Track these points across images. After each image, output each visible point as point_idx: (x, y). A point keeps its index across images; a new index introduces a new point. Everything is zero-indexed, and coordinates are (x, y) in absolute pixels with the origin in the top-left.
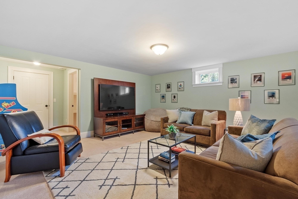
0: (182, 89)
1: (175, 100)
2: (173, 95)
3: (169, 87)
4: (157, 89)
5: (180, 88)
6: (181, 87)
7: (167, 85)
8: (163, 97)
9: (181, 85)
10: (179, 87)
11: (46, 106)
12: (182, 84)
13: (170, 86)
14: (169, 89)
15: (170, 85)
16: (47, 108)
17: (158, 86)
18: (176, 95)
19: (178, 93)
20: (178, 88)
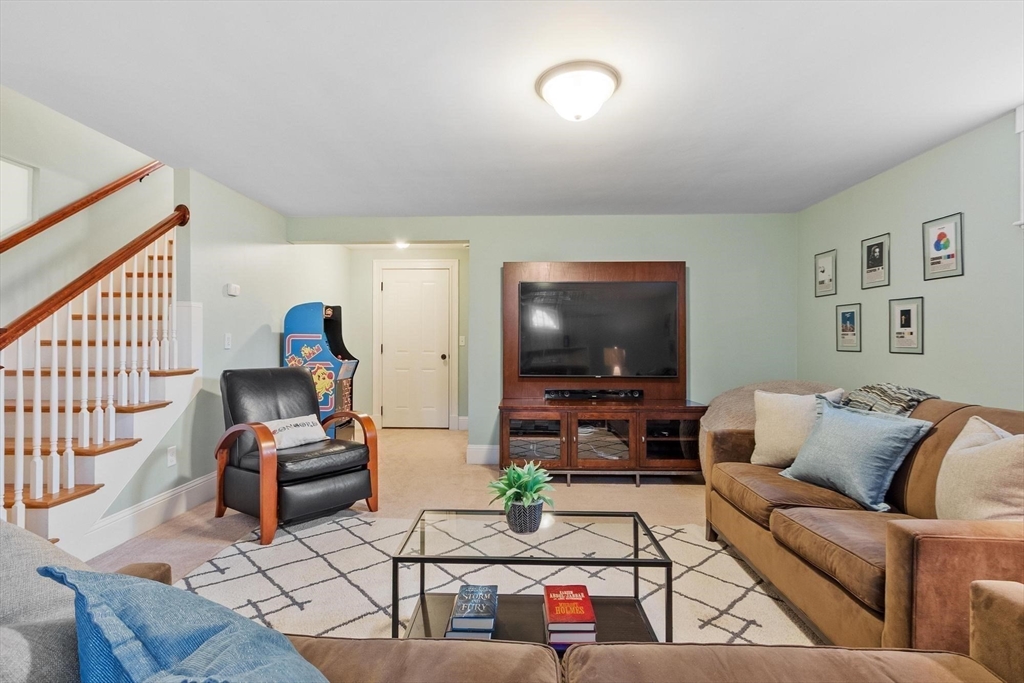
0: (952, 265)
1: (907, 336)
2: (898, 309)
3: (875, 257)
4: (821, 277)
5: (936, 261)
6: (943, 253)
7: (869, 248)
8: (848, 320)
9: (942, 236)
10: (934, 253)
11: (444, 357)
12: (949, 229)
13: (881, 252)
14: (880, 273)
15: (880, 245)
16: (445, 364)
17: (826, 263)
18: (913, 307)
19: (928, 290)
20: (928, 262)
